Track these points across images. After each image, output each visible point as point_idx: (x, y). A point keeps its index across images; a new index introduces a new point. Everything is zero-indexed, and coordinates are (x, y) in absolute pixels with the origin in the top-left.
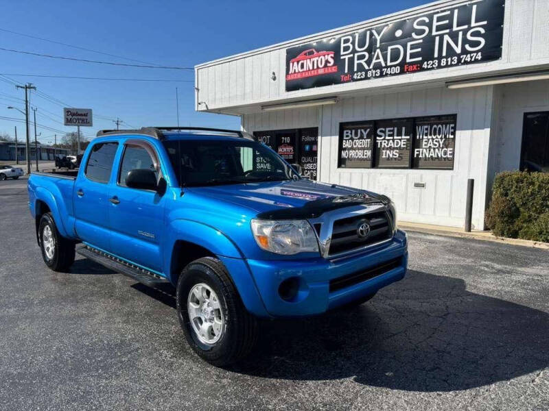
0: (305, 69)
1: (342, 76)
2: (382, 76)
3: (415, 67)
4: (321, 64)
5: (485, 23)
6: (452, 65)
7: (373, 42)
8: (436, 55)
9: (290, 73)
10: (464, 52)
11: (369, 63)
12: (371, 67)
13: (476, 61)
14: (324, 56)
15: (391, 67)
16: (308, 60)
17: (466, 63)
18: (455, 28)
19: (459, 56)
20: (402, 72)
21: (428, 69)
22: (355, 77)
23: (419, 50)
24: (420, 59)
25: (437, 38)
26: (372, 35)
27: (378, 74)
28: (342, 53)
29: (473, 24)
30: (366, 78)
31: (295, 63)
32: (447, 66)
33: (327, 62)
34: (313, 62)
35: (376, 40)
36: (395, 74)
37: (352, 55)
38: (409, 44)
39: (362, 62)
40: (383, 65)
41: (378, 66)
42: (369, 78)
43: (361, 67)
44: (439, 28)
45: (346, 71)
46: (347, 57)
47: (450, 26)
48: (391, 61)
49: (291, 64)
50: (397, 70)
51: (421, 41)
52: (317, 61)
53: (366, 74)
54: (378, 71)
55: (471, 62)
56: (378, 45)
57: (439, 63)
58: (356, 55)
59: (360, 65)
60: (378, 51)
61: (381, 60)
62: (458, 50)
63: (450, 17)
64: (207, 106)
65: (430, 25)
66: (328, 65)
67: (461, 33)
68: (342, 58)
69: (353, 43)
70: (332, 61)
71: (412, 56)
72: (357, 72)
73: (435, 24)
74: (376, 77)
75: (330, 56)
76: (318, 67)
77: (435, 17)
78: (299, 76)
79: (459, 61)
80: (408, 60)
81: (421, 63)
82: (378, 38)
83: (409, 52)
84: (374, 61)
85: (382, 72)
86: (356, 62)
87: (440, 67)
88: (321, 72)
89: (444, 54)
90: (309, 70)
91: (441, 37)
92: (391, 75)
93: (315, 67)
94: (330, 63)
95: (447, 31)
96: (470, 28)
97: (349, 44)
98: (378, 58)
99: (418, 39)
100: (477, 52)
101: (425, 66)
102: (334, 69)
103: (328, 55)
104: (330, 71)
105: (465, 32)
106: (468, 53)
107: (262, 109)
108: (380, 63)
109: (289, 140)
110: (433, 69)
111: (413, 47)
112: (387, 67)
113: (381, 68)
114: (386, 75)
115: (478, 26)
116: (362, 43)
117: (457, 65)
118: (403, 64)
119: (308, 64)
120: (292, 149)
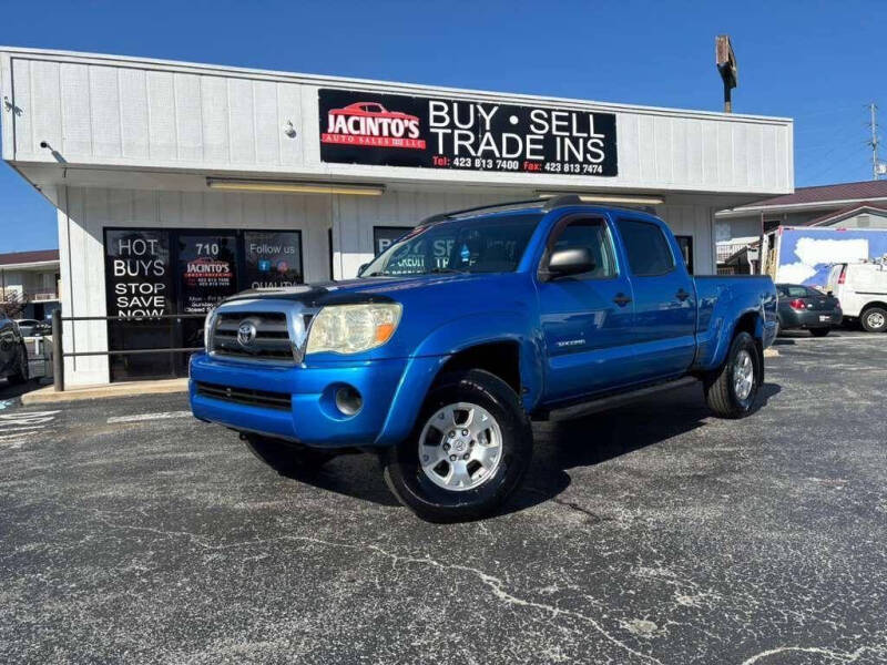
0: (363, 131)
1: (435, 158)
2: (495, 169)
3: (536, 166)
4: (398, 130)
5: (602, 136)
6: (575, 173)
7: (479, 122)
8: (559, 158)
9: (330, 130)
10: (586, 161)
11: (476, 146)
12: (479, 154)
13: (597, 174)
14: (402, 120)
15: (507, 159)
16: (370, 120)
17: (588, 173)
18: (575, 134)
19: (581, 164)
20: (521, 169)
21: (550, 172)
22: (456, 162)
23: (541, 147)
24: (542, 158)
25: (558, 140)
26: (476, 111)
27: (490, 166)
28: (432, 123)
29: (592, 134)
30: (473, 168)
31: (341, 118)
32: (570, 173)
33: (407, 130)
34: (381, 126)
35: (484, 120)
36: (512, 170)
37: (449, 131)
38: (529, 137)
39: (467, 144)
40: (497, 155)
41: (488, 155)
42: (478, 169)
43: (464, 152)
44: (559, 128)
45: (441, 152)
46: (441, 132)
47: (568, 129)
48: (508, 152)
49: (331, 118)
50: (515, 165)
51: (542, 137)
52: (389, 125)
53: (473, 162)
54: (490, 161)
55: (592, 174)
56: (488, 127)
57: (562, 167)
58: (457, 132)
59: (462, 148)
60: (488, 135)
61: (494, 147)
62: (580, 158)
63: (569, 119)
65: (549, 121)
66: (410, 135)
67: (581, 141)
68: (432, 130)
69: (450, 113)
70: (416, 133)
71: (533, 152)
72: (459, 157)
73: (554, 123)
74: (486, 169)
75: (413, 122)
76: (391, 135)
77: (554, 114)
78: (351, 140)
79: (582, 169)
80: (528, 156)
81: (544, 163)
82: (488, 119)
83: (529, 146)
84: (483, 147)
85: (495, 164)
86: (457, 142)
87: (562, 172)
88: (398, 143)
89: (566, 159)
90: (372, 135)
91: (562, 138)
92: (507, 170)
93: (385, 133)
94: (413, 133)
95: (568, 134)
96: (589, 138)
97: (443, 114)
98: (488, 144)
99: (539, 135)
100: (598, 164)
101: (547, 167)
102: (421, 144)
103: (409, 120)
104: (413, 145)
105: (586, 140)
106: (590, 163)
107: (209, 184)
108: (492, 151)
109: (215, 249)
110: (555, 172)
111: (533, 142)
112: (503, 159)
113: (494, 159)
114: (501, 169)
115: (597, 138)
116: (464, 119)
117: (580, 173)
118: (522, 159)
119: (370, 125)
120: (226, 266)
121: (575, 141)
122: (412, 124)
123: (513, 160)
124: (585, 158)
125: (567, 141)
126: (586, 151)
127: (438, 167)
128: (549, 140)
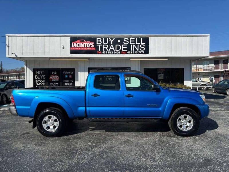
0: (80, 47)
1: (98, 52)
2: (113, 54)
3: (125, 52)
4: (88, 46)
5: (145, 43)
6: (136, 54)
7: (110, 42)
8: (131, 50)
9: (72, 47)
10: (139, 50)
11: (108, 48)
12: (109, 50)
13: (143, 54)
14: (90, 43)
16: (82, 44)
17: (140, 54)
18: (136, 43)
19: (138, 51)
20: (121, 53)
21: (129, 54)
22: (103, 52)
23: (126, 48)
24: (126, 50)
25: (131, 45)
26: (109, 40)
27: (112, 53)
28: (97, 43)
29: (141, 43)
30: (108, 54)
31: (75, 44)
32: (135, 54)
33: (91, 46)
34: (84, 45)
35: (111, 42)
37: (101, 45)
38: (123, 45)
39: (106, 48)
40: (114, 50)
41: (112, 50)
43: (105, 50)
44: (132, 42)
45: (99, 50)
46: (99, 45)
47: (135, 42)
48: (117, 49)
49: (73, 44)
50: (119, 52)
51: (127, 45)
52: (86, 45)
53: (108, 52)
54: (112, 52)
55: (141, 54)
56: (112, 44)
57: (132, 52)
58: (103, 45)
59: (105, 49)
60: (112, 45)
61: (113, 48)
62: (138, 50)
63: (135, 40)
64: (16, 55)
65: (129, 41)
66: (92, 47)
67: (138, 45)
68: (97, 45)
69: (102, 41)
70: (93, 46)
71: (124, 49)
72: (104, 51)
73: (130, 41)
74: (111, 54)
75: (92, 43)
76: (87, 47)
77: (130, 39)
78: (77, 49)
79: (138, 53)
80: (123, 50)
81: (127, 52)
82: (112, 41)
83: (123, 48)
84: (110, 48)
85: (113, 53)
86: (103, 48)
87: (132, 54)
88: (88, 49)
89: (134, 50)
90: (82, 47)
91: (133, 45)
92: (117, 54)
93: (85, 46)
94: (92, 46)
95: (134, 44)
96: (141, 44)
97: (100, 41)
98: (112, 48)
99: (126, 44)
100: (143, 51)
101: (128, 52)
102: (94, 49)
103: (91, 43)
104: (92, 49)
105: (139, 45)
107: (49, 59)
108: (113, 49)
109: (56, 73)
110: (130, 54)
111: (124, 46)
112: (116, 51)
114: (115, 54)
115: (143, 44)
116: (105, 42)
117: (137, 54)
118: (121, 51)
119: (82, 45)
120: (58, 77)
121: (136, 45)
122: (92, 44)
123: (118, 51)
126: (139, 48)
127: (98, 54)
128: (129, 46)
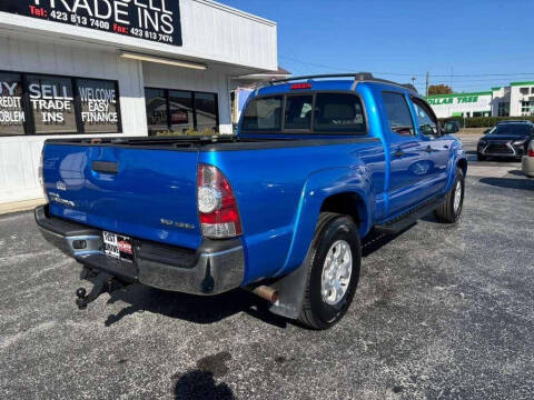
1: (32, 7)
2: (89, 26)
3: (124, 29)
5: (172, 13)
6: (153, 40)
8: (140, 25)
10: (160, 31)
11: (70, 3)
12: (74, 10)
13: (168, 43)
15: (100, 19)
17: (162, 41)
18: (151, 7)
19: (157, 33)
20: (111, 30)
21: (134, 36)
22: (53, 14)
23: (126, 13)
24: (128, 23)
25: (139, 10)
27: (85, 23)
29: (164, 10)
30: (69, 22)
32: (149, 39)
36: (104, 30)
38: (116, 3)
40: (91, 14)
41: (82, 12)
42: (74, 24)
43: (60, 6)
45: (38, 2)
47: (147, 2)
48: (100, 13)
50: (106, 25)
51: (127, 6)
53: (69, 17)
54: (85, 19)
55: (165, 42)
57: (144, 33)
61: (87, 6)
62: (157, 29)
71: (120, 16)
72: (56, 10)
74: (81, 25)
79: (158, 37)
80: (117, 20)
81: (129, 27)
83: (117, 11)
84: (77, 5)
85: (89, 23)
87: (144, 37)
89: (146, 27)
91: (142, 9)
92: (99, 28)
95: (146, 6)
96: (162, 12)
98: (82, 2)
100: (169, 35)
101: (132, 31)
105: (160, 13)
106: (163, 33)
108: (86, 10)
110: (138, 37)
111: (120, 7)
112: (96, 19)
113: (88, 17)
114: (94, 27)
115: (167, 14)
117: (156, 40)
118: (111, 20)
121: (152, 13)
123: (104, 20)
124: (160, 28)
125: (146, 12)
126: (160, 23)
127: (35, 16)
128: (132, 9)
